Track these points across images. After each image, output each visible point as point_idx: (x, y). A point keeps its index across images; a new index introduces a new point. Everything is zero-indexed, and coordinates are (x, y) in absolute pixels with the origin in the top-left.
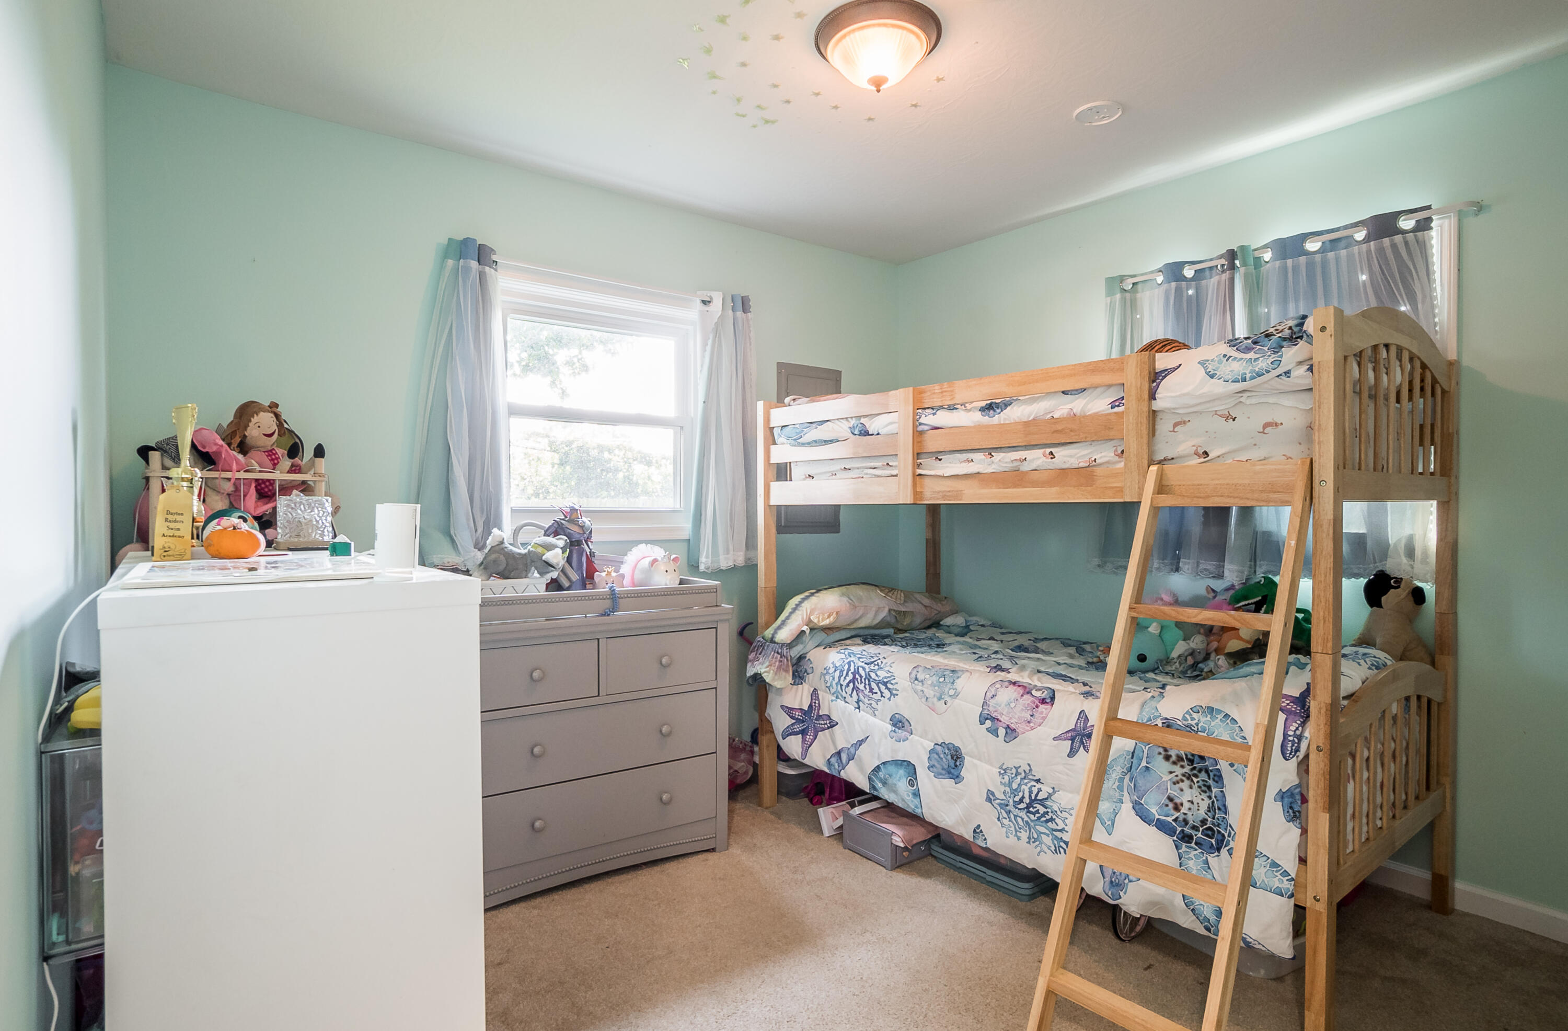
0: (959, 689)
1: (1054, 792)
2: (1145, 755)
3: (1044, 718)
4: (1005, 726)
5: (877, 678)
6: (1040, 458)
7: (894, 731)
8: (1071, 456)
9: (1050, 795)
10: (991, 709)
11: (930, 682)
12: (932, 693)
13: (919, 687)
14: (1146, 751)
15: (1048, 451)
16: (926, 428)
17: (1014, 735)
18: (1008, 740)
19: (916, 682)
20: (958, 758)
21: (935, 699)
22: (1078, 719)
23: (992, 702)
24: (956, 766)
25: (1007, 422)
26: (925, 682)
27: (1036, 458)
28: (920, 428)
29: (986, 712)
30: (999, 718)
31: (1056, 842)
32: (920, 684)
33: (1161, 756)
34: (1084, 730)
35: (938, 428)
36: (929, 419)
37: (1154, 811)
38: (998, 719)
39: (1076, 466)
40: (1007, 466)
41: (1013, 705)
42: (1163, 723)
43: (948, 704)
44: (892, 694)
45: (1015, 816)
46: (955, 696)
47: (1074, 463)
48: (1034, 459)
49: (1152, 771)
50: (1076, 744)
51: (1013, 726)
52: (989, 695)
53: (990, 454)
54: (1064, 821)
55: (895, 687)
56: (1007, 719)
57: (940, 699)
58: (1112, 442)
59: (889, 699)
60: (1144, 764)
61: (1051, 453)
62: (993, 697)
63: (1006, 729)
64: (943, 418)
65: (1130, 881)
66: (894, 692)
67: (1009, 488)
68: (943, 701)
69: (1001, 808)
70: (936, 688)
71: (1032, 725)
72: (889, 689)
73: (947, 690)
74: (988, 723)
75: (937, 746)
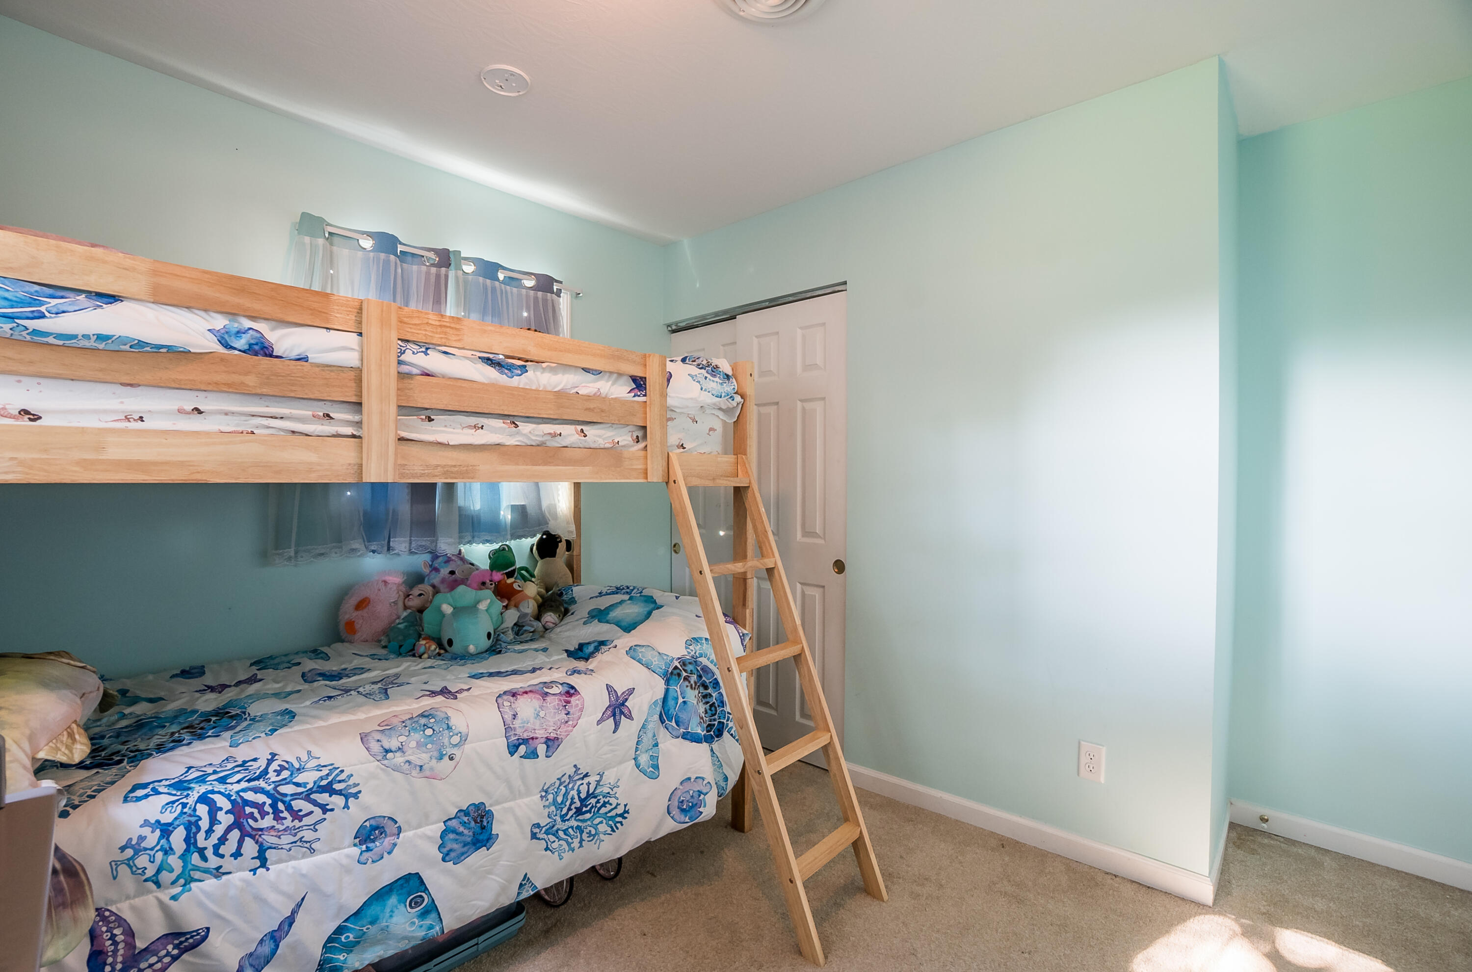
0: (463, 730)
1: (601, 776)
2: (679, 693)
3: (581, 710)
4: (543, 740)
5: (300, 790)
6: (574, 435)
7: (368, 850)
8: (600, 436)
9: (598, 782)
10: (519, 731)
11: (413, 744)
12: (425, 757)
13: (399, 759)
14: (678, 690)
15: (579, 428)
16: (415, 371)
17: (556, 743)
18: (550, 754)
19: (390, 755)
20: (482, 817)
21: (434, 761)
22: (609, 694)
23: (517, 723)
24: (483, 828)
25: (527, 387)
26: (405, 749)
27: (569, 434)
28: (405, 369)
29: (513, 738)
30: (535, 735)
31: (611, 822)
32: (398, 754)
33: (689, 688)
34: (617, 701)
35: (428, 375)
36: (416, 359)
37: (699, 731)
38: (532, 738)
39: (602, 446)
40: (536, 439)
41: (542, 714)
42: (679, 662)
43: (457, 759)
44: (347, 797)
45: (565, 832)
46: (464, 739)
47: (601, 443)
48: (569, 435)
49: (688, 703)
50: (617, 717)
51: (553, 735)
52: (508, 717)
53: (514, 423)
54: (615, 797)
55: (351, 782)
56: (542, 732)
57: (441, 757)
58: (629, 427)
59: (346, 806)
60: (681, 700)
61: (582, 431)
62: (515, 716)
63: (545, 743)
64: (434, 361)
65: (705, 794)
66: (353, 790)
67: (539, 465)
68: (446, 758)
69: (547, 834)
70: (429, 746)
71: (570, 723)
72: (339, 793)
73: (446, 741)
74: (522, 749)
75: (449, 823)
